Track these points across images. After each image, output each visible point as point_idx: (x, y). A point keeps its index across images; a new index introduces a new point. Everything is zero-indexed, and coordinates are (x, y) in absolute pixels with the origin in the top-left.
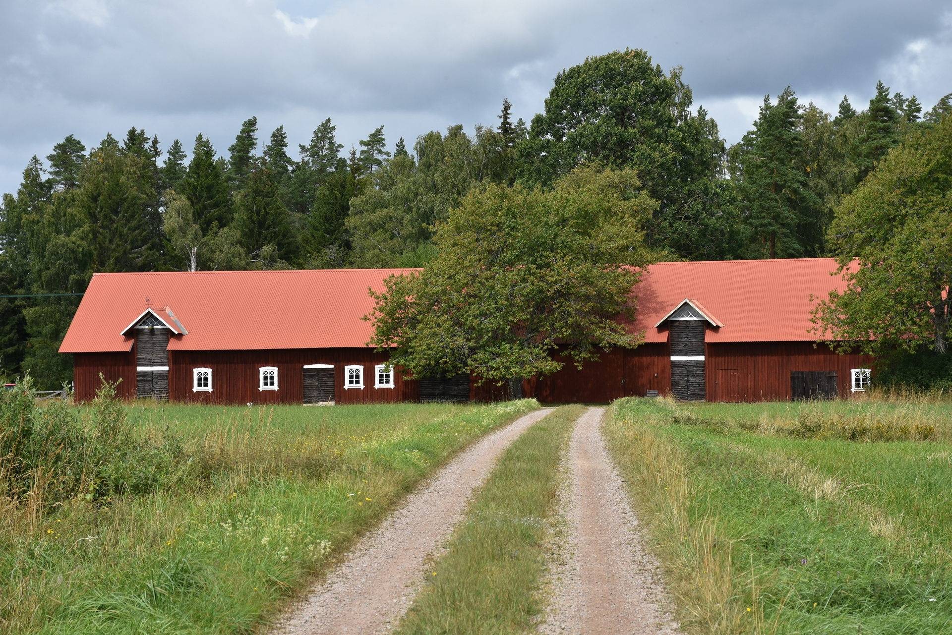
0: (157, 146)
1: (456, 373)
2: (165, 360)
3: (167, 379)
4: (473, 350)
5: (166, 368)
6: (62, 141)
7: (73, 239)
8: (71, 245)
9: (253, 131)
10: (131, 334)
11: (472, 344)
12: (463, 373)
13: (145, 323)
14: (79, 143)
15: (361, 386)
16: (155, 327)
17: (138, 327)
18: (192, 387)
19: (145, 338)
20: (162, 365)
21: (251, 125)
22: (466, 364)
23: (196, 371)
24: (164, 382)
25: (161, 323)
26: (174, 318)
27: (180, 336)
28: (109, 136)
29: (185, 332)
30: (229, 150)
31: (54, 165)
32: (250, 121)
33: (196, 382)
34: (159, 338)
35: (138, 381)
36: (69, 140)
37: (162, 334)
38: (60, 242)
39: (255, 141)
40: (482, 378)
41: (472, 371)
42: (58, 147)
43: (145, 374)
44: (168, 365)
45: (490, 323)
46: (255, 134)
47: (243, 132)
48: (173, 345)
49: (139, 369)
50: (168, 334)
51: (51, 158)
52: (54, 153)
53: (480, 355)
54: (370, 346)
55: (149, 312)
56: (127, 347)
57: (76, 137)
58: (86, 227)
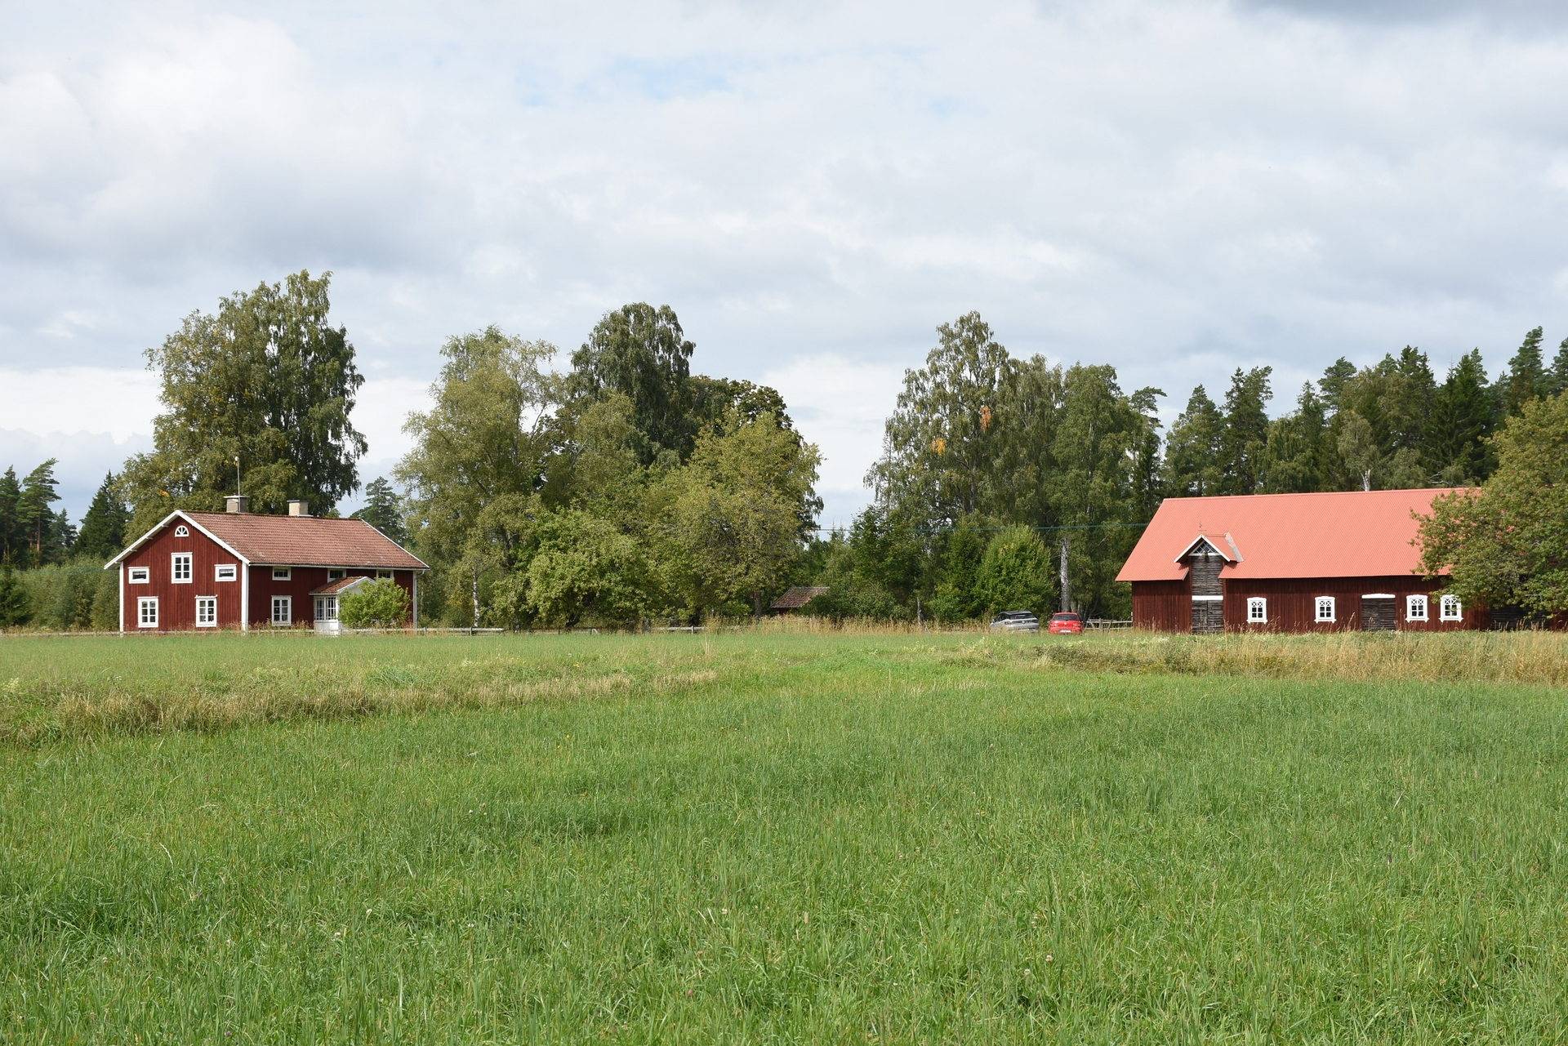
0: (1427, 364)
1: (1504, 603)
2: (1220, 589)
3: (1222, 609)
4: (1523, 578)
5: (1220, 598)
6: (1333, 364)
7: (1293, 464)
8: (1290, 472)
9: (1537, 341)
10: (1186, 561)
11: (1523, 571)
12: (1511, 605)
13: (1199, 550)
14: (1350, 365)
15: (1425, 618)
16: (1209, 554)
17: (1192, 554)
18: (1246, 617)
19: (1200, 566)
20: (1217, 594)
21: (1536, 335)
22: (1512, 595)
23: (1250, 601)
24: (1218, 612)
25: (1214, 551)
26: (1232, 545)
27: (1233, 563)
28: (1388, 356)
29: (1240, 558)
30: (1509, 364)
31: (1324, 389)
32: (1534, 331)
33: (1250, 612)
34: (1214, 566)
35: (1194, 611)
36: (1340, 363)
37: (1216, 562)
38: (1280, 468)
39: (1540, 353)
40: (1532, 609)
41: (1521, 602)
42: (1330, 370)
43: (1199, 604)
44: (1222, 594)
45: (1542, 547)
46: (1540, 345)
47: (1526, 343)
48: (1227, 573)
49: (1195, 598)
50: (1221, 561)
51: (1321, 382)
52: (1325, 377)
53: (1531, 584)
54: (1417, 573)
55: (1202, 539)
56: (1180, 574)
57: (1347, 360)
58: (1308, 452)
